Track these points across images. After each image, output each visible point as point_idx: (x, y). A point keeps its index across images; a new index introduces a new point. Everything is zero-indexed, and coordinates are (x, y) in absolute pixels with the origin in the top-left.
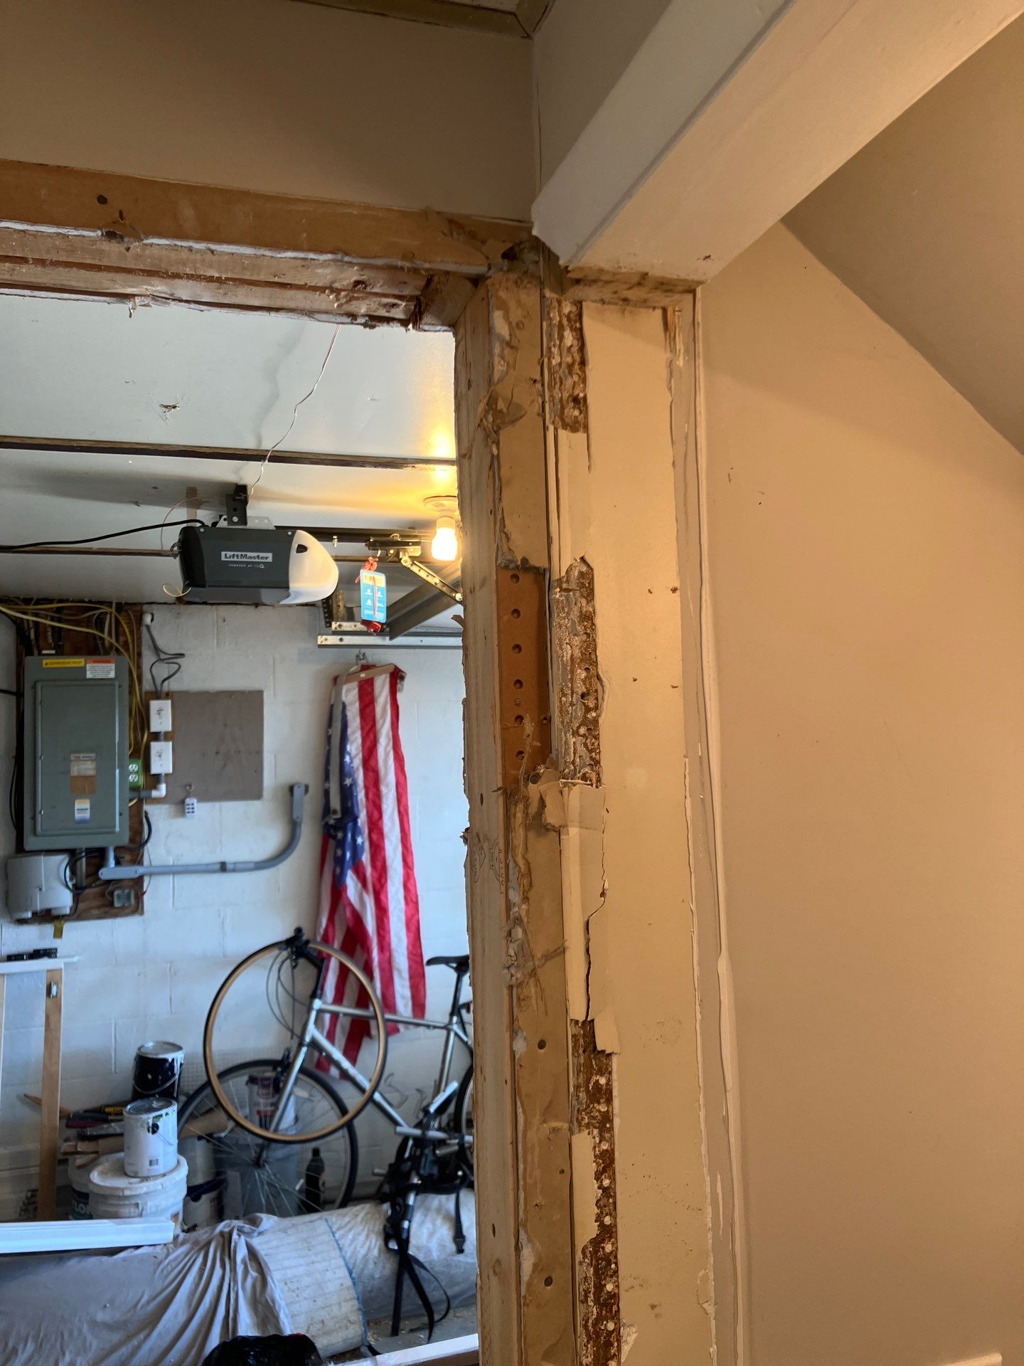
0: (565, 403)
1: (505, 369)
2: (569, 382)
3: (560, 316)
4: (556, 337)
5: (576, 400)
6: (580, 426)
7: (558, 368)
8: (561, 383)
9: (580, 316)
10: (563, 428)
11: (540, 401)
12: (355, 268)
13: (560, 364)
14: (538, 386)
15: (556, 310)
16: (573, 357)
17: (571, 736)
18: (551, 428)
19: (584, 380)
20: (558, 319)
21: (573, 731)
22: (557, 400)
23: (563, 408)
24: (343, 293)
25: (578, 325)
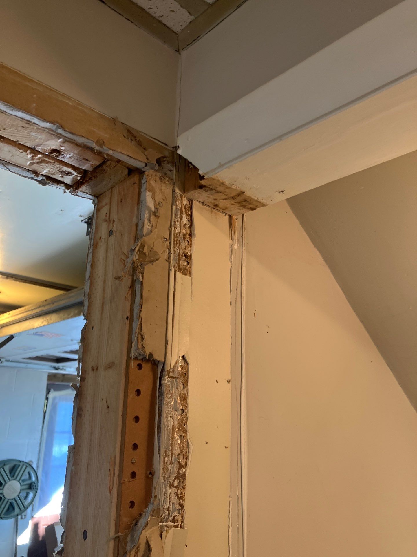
0: (181, 256)
1: (150, 228)
2: (184, 244)
3: (181, 205)
4: (179, 217)
5: (186, 256)
6: (187, 271)
7: (178, 234)
8: (180, 245)
9: (191, 208)
10: (179, 272)
11: (168, 252)
12: (61, 140)
13: (180, 233)
14: (168, 243)
15: (180, 201)
16: (186, 230)
17: (169, 488)
18: (173, 270)
19: (190, 245)
20: (180, 206)
21: (170, 483)
22: (177, 254)
23: (179, 259)
24: (40, 156)
25: (190, 213)
